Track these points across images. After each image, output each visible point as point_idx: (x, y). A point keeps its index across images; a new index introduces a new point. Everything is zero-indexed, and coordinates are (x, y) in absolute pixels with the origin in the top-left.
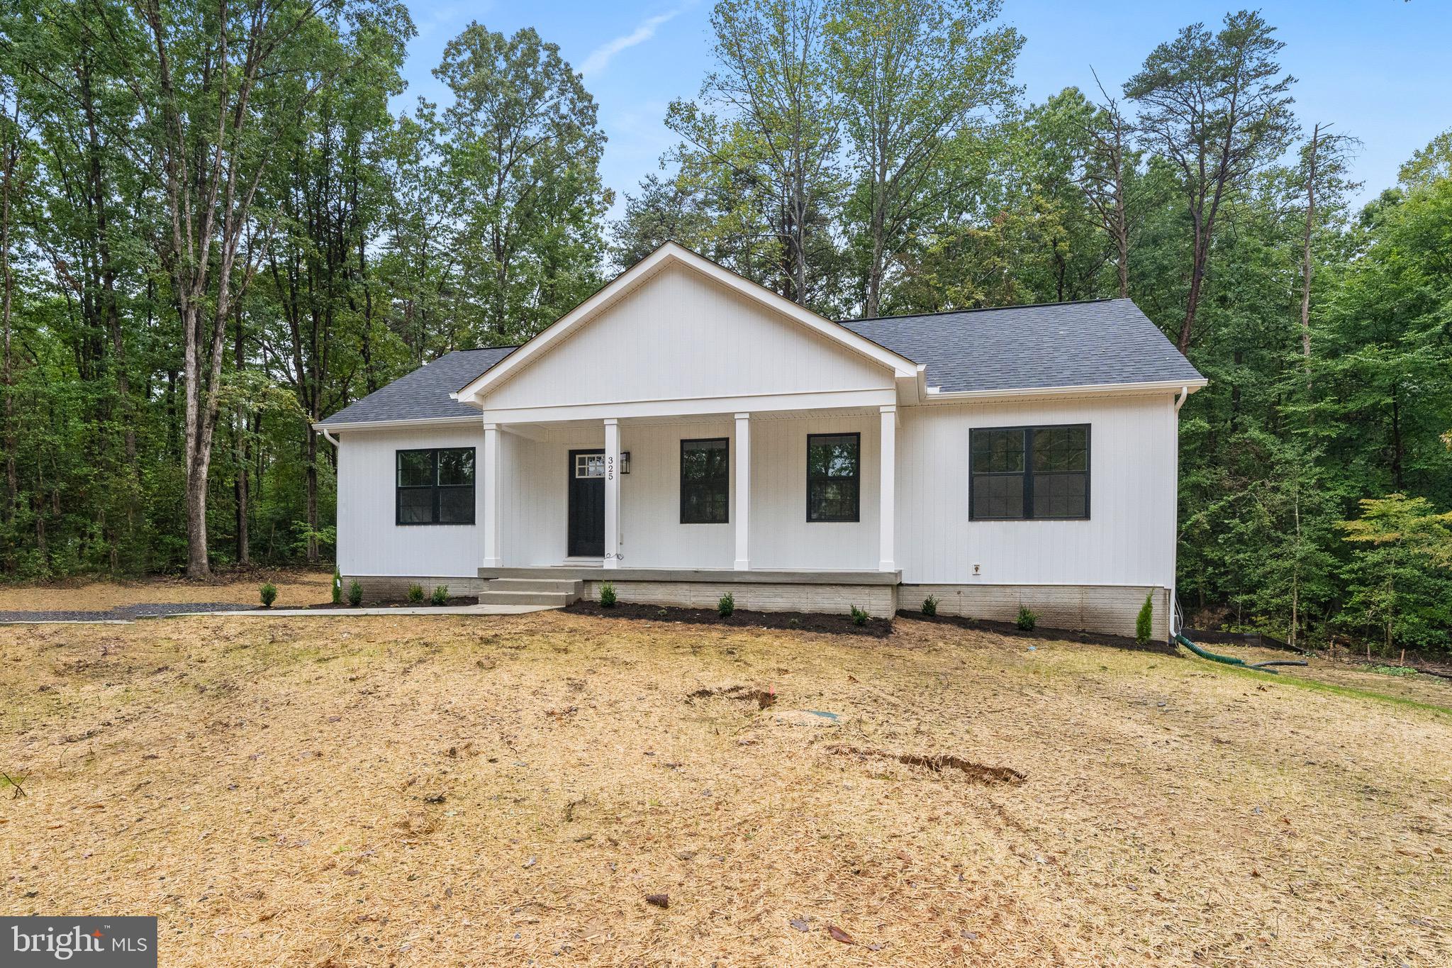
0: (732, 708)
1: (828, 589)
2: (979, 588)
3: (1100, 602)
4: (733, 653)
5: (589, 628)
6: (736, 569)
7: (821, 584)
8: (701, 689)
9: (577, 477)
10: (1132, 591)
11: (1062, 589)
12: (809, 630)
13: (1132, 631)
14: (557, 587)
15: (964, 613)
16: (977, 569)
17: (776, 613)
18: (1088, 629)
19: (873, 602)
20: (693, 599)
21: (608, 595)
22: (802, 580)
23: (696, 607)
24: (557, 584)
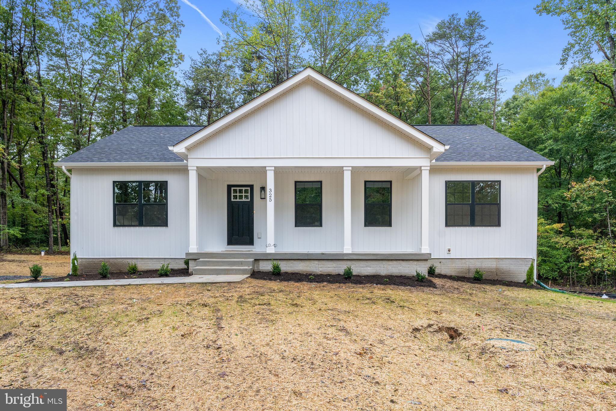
1: (395, 262)
2: (450, 260)
3: (504, 266)
6: (345, 252)
7: (392, 260)
9: (232, 200)
10: (519, 260)
11: (488, 260)
14: (241, 263)
15: (443, 272)
16: (449, 251)
18: (499, 279)
20: (321, 269)
21: (276, 268)
22: (382, 258)
23: (322, 273)
24: (241, 262)
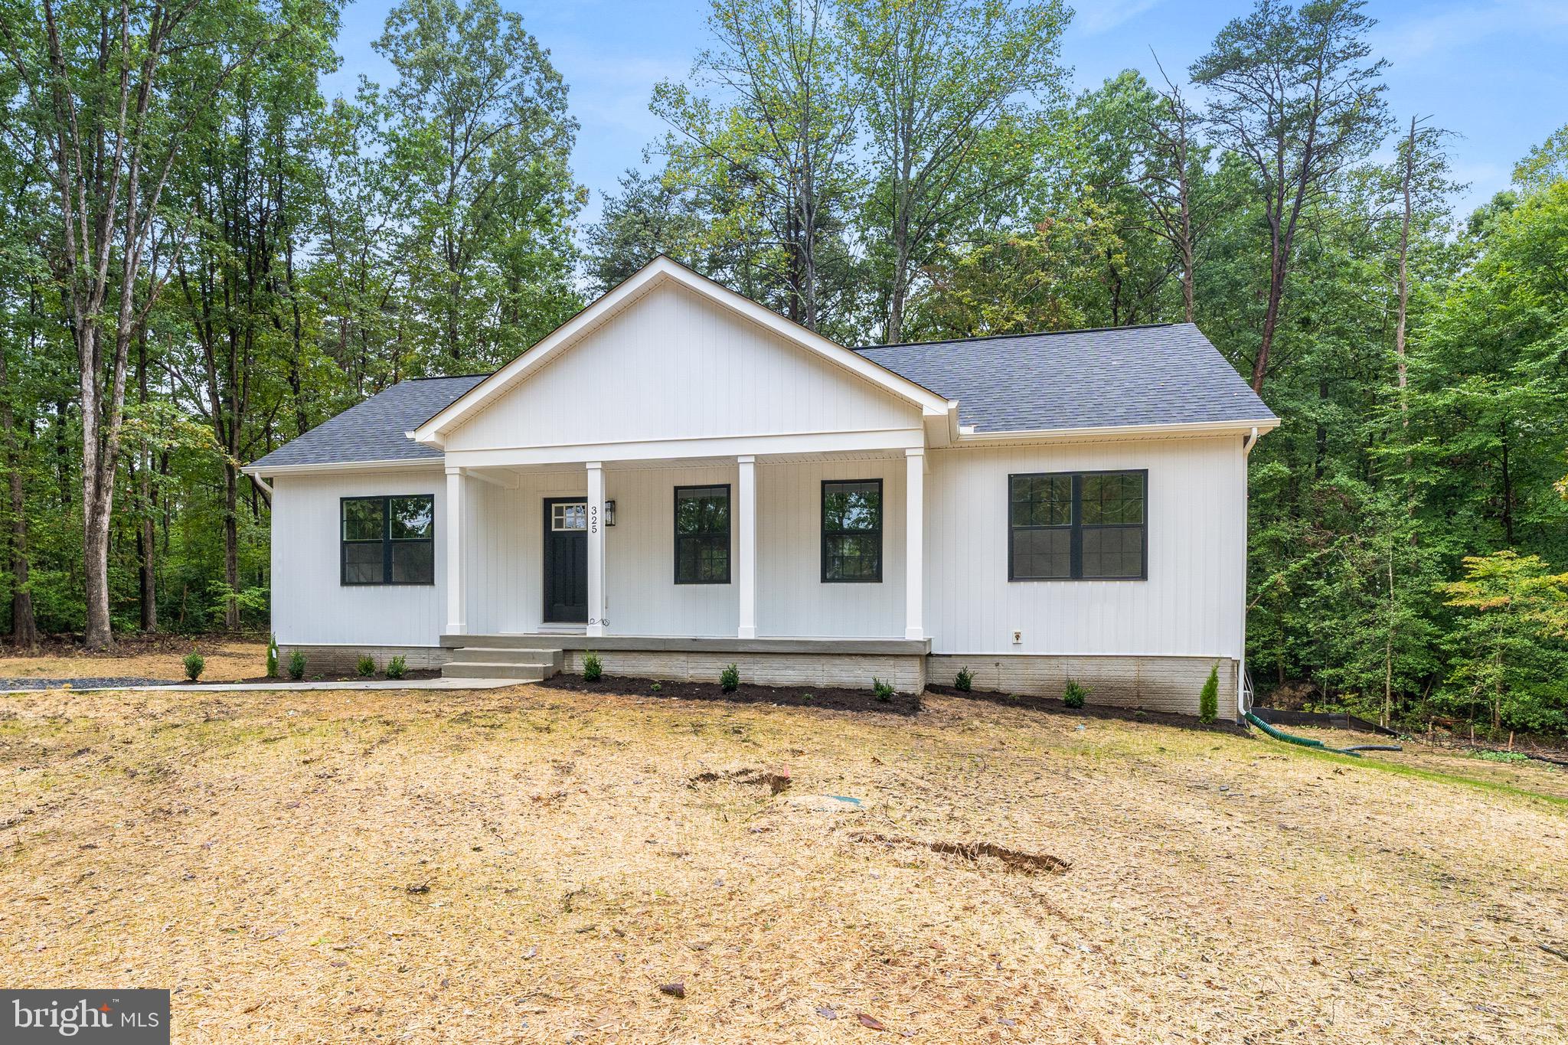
0: (741, 794)
1: (847, 660)
2: (1021, 659)
3: (1158, 675)
4: (740, 732)
5: (572, 704)
6: (741, 637)
7: (839, 655)
8: (705, 772)
9: (554, 529)
10: (1196, 662)
11: (1115, 661)
12: (825, 707)
13: (1195, 708)
14: (533, 657)
15: (1003, 688)
16: (1017, 637)
17: (788, 689)
18: (1145, 706)
19: (899, 675)
20: (691, 672)
21: (593, 666)
22: (818, 650)
23: (695, 681)
24: (533, 653)
